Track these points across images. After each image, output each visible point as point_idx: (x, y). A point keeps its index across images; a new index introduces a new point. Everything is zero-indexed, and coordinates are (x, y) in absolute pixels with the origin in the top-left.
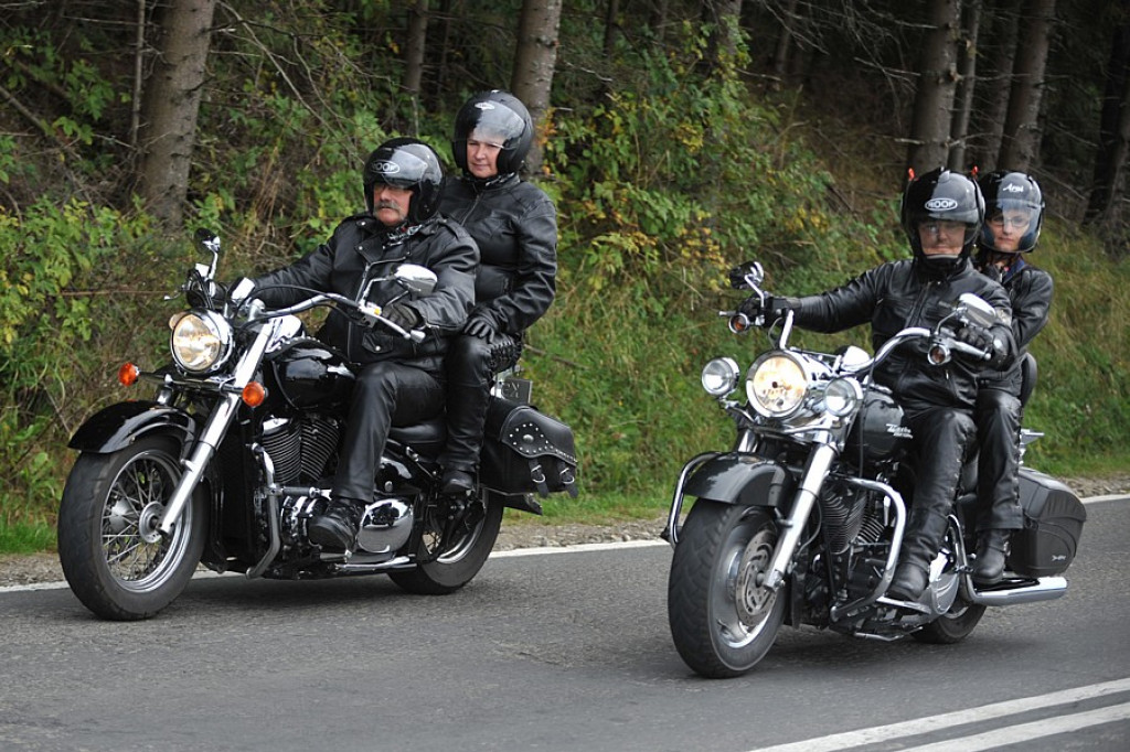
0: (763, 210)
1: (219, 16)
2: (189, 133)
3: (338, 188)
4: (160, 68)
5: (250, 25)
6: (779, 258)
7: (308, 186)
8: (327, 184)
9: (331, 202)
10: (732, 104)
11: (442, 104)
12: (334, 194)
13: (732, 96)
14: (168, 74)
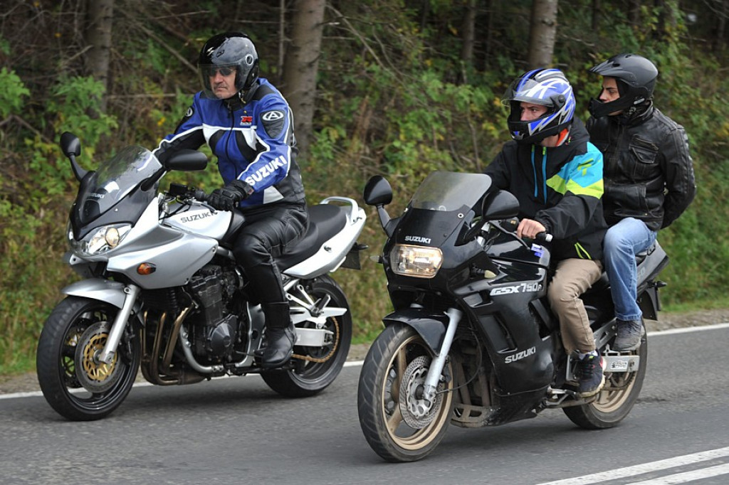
0: (701, 125)
1: (328, 15)
2: (311, 90)
3: (413, 121)
4: (292, 49)
5: (348, 19)
6: (713, 156)
7: (393, 120)
8: (406, 118)
9: (407, 130)
10: (675, 59)
11: (488, 65)
12: (410, 125)
13: (675, 53)
14: (296, 53)
